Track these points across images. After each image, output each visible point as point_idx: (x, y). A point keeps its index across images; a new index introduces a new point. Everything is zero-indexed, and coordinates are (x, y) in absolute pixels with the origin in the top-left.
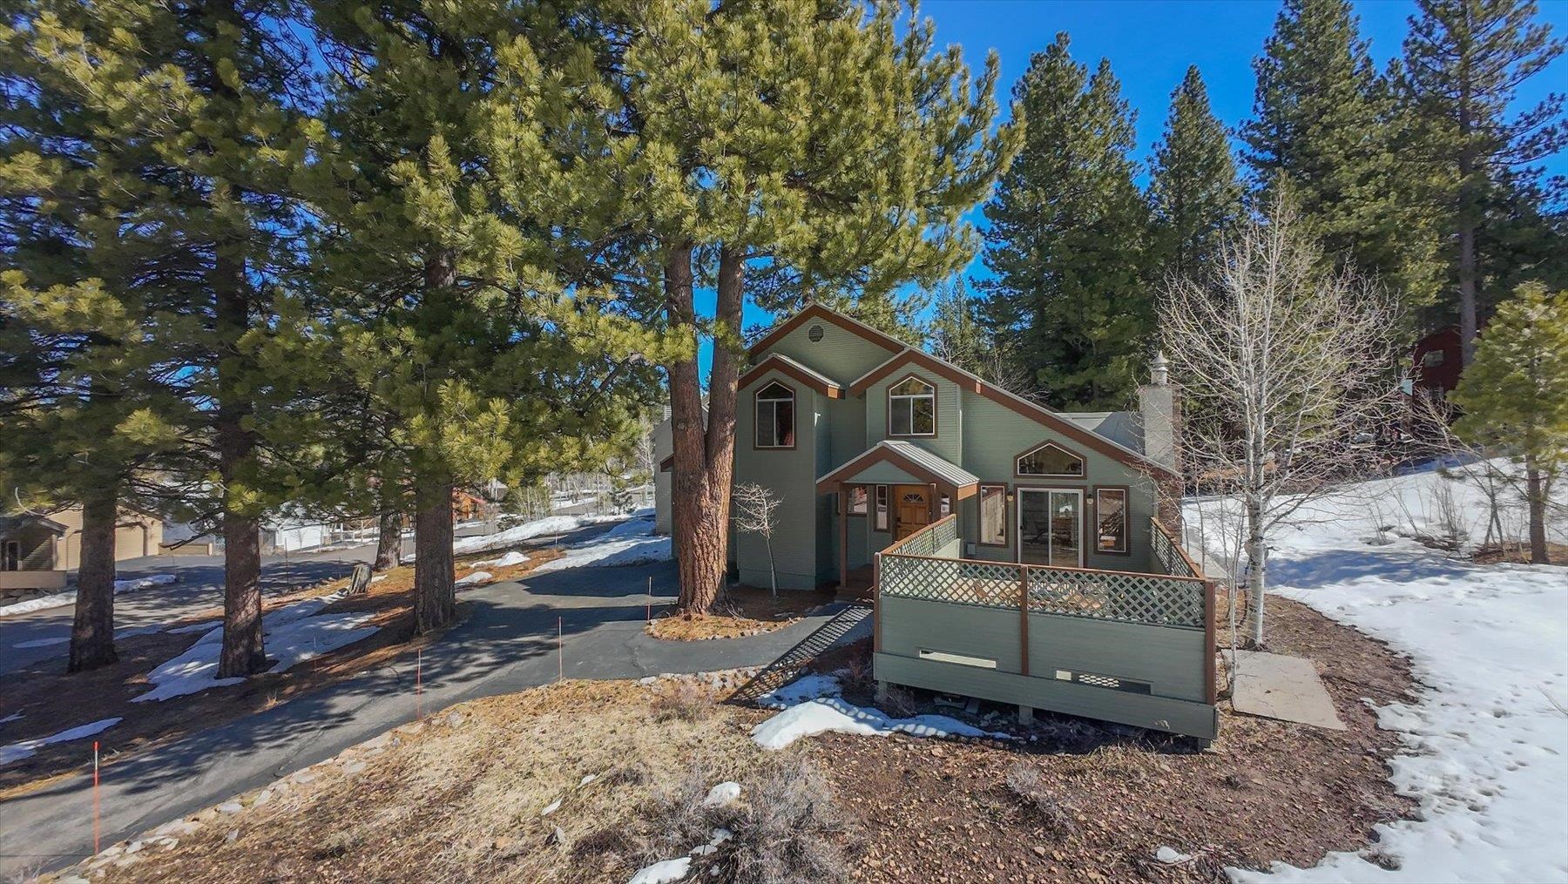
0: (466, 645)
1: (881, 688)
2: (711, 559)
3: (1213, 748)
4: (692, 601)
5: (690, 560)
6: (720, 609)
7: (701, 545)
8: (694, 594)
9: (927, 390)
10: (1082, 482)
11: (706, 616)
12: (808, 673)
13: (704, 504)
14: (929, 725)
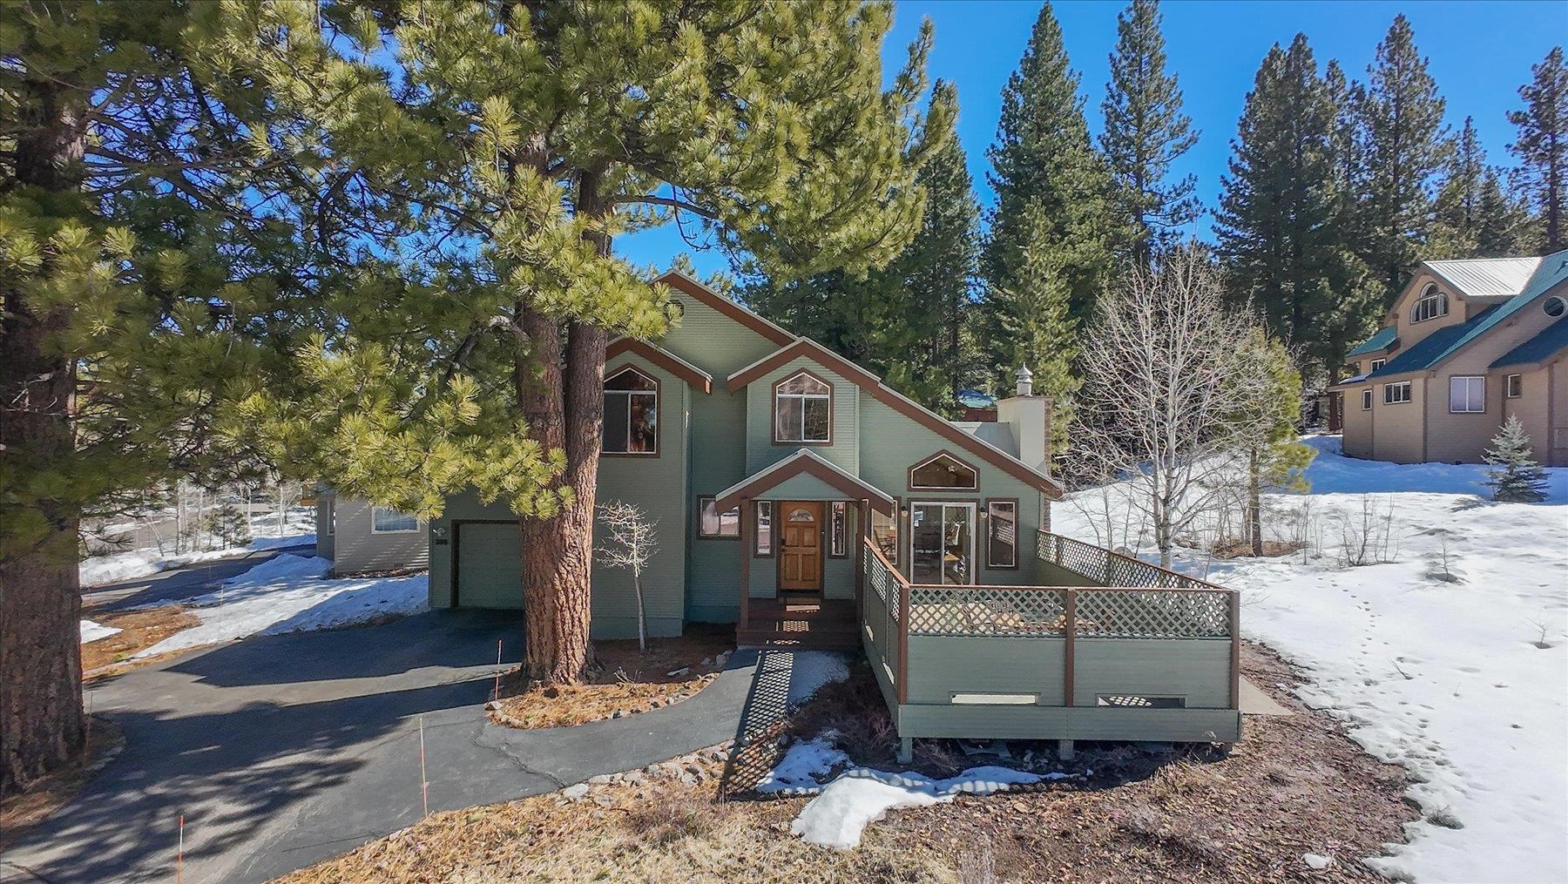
0: (157, 790)
1: (907, 747)
2: (578, 608)
3: (1234, 751)
4: (553, 668)
5: (549, 612)
6: (593, 675)
7: (565, 590)
8: (555, 658)
9: (825, 391)
10: (974, 495)
11: (577, 685)
12: (791, 743)
13: (567, 532)
14: (986, 780)
